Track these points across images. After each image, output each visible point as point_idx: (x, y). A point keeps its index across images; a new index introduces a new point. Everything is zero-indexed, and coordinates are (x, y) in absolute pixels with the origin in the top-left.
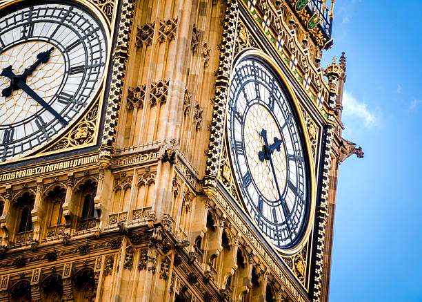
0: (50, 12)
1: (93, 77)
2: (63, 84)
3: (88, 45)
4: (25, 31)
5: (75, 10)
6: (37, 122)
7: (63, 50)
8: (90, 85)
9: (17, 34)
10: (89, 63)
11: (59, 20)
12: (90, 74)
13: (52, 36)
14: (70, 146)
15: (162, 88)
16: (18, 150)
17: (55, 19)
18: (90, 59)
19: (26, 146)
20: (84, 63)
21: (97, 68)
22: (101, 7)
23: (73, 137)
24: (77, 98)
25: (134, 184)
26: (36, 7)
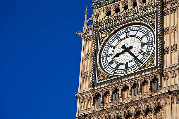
0: (134, 28)
1: (151, 46)
2: (141, 49)
3: (148, 36)
4: (127, 34)
5: (142, 26)
6: (135, 61)
7: (140, 38)
8: (150, 48)
9: (124, 35)
10: (149, 42)
11: (137, 30)
12: (150, 45)
13: (136, 35)
14: (147, 67)
15: (174, 47)
16: (130, 70)
17: (136, 30)
18: (149, 40)
19: (133, 69)
20: (147, 42)
21: (152, 43)
22: (151, 24)
23: (148, 64)
24: (147, 53)
25: (170, 77)
26: (129, 27)
